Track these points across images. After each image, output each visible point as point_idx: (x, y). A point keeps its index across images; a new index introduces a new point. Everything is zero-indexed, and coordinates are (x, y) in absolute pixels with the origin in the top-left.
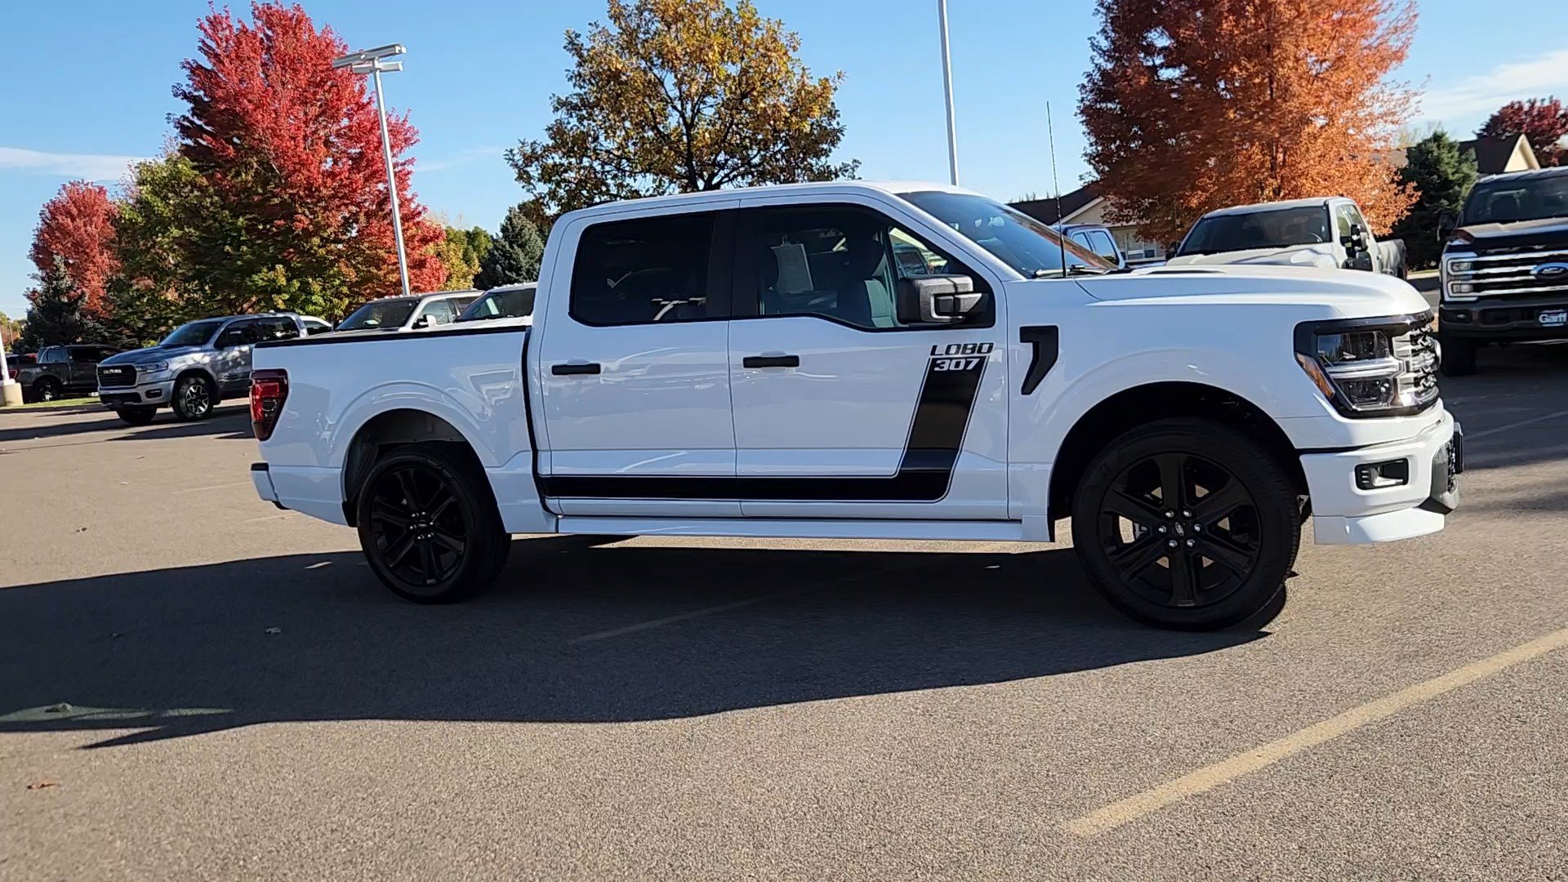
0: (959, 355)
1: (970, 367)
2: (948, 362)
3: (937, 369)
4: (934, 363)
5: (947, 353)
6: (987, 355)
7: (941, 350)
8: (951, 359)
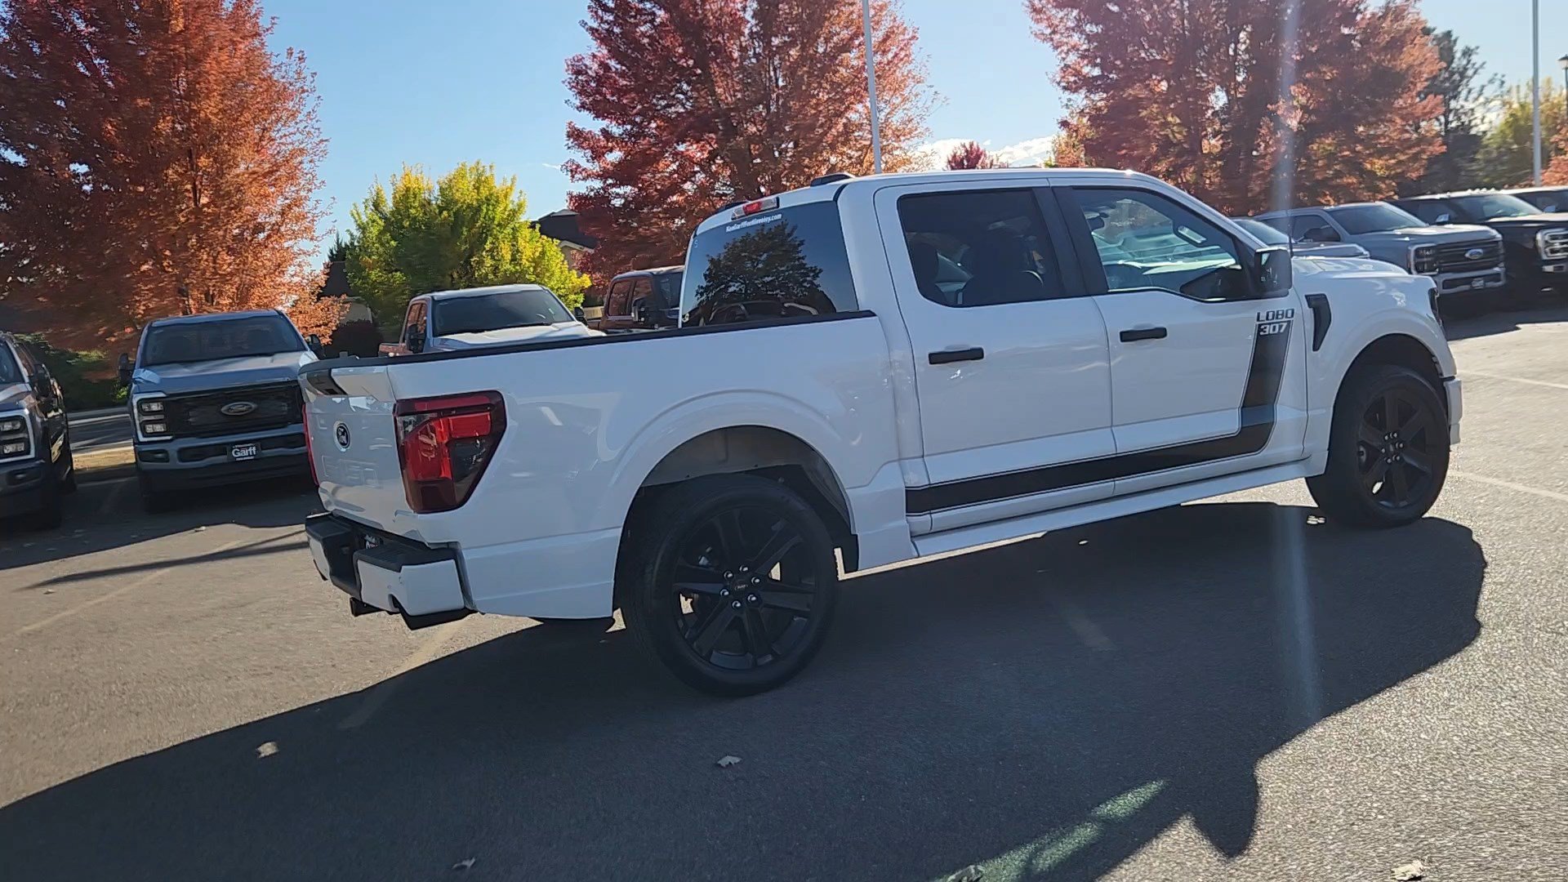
0: (1275, 321)
1: (1282, 331)
2: (1268, 326)
3: (1262, 333)
4: (1260, 329)
5: (1267, 319)
6: (1291, 319)
7: (1263, 316)
8: (1270, 324)
